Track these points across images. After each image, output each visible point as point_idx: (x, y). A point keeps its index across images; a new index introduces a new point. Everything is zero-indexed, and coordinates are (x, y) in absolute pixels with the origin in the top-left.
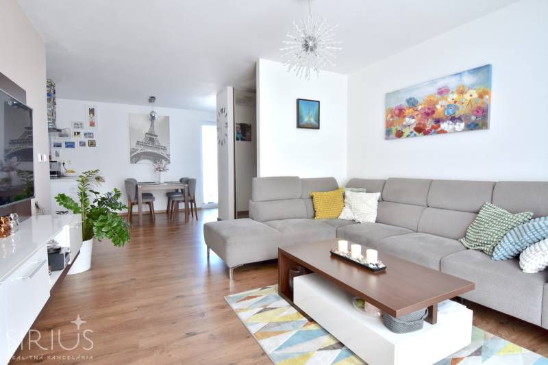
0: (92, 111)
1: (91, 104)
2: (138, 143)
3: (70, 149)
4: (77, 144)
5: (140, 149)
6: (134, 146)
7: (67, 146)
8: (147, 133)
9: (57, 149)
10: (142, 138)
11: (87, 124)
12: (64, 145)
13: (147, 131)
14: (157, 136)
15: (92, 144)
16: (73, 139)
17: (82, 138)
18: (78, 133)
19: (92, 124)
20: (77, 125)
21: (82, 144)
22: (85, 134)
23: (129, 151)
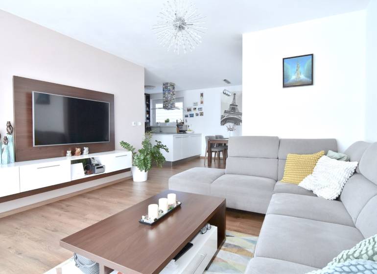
0: (202, 95)
1: (201, 91)
2: (225, 112)
3: (191, 118)
4: (195, 115)
5: (226, 116)
6: (223, 114)
7: (191, 116)
8: (230, 105)
9: (186, 118)
10: (228, 108)
11: (199, 103)
12: (189, 116)
13: (231, 103)
14: (237, 106)
15: (202, 114)
16: (193, 112)
17: (197, 111)
18: (195, 108)
19: (202, 103)
20: (195, 104)
21: (197, 115)
22: (199, 109)
23: (220, 117)
